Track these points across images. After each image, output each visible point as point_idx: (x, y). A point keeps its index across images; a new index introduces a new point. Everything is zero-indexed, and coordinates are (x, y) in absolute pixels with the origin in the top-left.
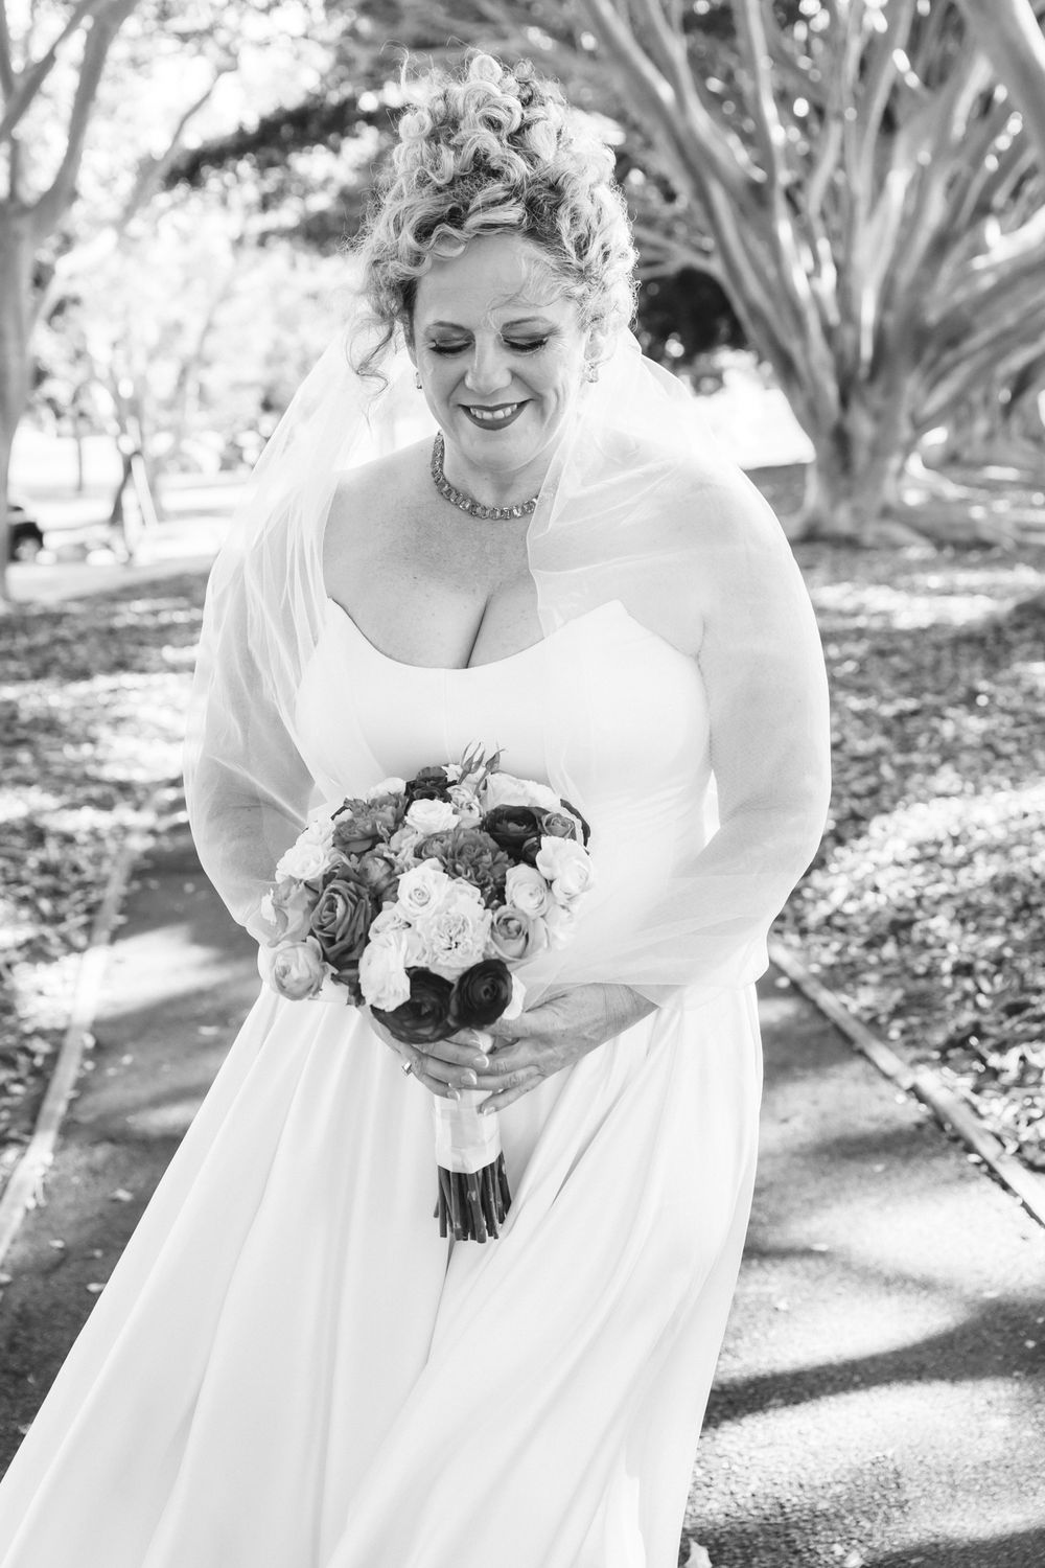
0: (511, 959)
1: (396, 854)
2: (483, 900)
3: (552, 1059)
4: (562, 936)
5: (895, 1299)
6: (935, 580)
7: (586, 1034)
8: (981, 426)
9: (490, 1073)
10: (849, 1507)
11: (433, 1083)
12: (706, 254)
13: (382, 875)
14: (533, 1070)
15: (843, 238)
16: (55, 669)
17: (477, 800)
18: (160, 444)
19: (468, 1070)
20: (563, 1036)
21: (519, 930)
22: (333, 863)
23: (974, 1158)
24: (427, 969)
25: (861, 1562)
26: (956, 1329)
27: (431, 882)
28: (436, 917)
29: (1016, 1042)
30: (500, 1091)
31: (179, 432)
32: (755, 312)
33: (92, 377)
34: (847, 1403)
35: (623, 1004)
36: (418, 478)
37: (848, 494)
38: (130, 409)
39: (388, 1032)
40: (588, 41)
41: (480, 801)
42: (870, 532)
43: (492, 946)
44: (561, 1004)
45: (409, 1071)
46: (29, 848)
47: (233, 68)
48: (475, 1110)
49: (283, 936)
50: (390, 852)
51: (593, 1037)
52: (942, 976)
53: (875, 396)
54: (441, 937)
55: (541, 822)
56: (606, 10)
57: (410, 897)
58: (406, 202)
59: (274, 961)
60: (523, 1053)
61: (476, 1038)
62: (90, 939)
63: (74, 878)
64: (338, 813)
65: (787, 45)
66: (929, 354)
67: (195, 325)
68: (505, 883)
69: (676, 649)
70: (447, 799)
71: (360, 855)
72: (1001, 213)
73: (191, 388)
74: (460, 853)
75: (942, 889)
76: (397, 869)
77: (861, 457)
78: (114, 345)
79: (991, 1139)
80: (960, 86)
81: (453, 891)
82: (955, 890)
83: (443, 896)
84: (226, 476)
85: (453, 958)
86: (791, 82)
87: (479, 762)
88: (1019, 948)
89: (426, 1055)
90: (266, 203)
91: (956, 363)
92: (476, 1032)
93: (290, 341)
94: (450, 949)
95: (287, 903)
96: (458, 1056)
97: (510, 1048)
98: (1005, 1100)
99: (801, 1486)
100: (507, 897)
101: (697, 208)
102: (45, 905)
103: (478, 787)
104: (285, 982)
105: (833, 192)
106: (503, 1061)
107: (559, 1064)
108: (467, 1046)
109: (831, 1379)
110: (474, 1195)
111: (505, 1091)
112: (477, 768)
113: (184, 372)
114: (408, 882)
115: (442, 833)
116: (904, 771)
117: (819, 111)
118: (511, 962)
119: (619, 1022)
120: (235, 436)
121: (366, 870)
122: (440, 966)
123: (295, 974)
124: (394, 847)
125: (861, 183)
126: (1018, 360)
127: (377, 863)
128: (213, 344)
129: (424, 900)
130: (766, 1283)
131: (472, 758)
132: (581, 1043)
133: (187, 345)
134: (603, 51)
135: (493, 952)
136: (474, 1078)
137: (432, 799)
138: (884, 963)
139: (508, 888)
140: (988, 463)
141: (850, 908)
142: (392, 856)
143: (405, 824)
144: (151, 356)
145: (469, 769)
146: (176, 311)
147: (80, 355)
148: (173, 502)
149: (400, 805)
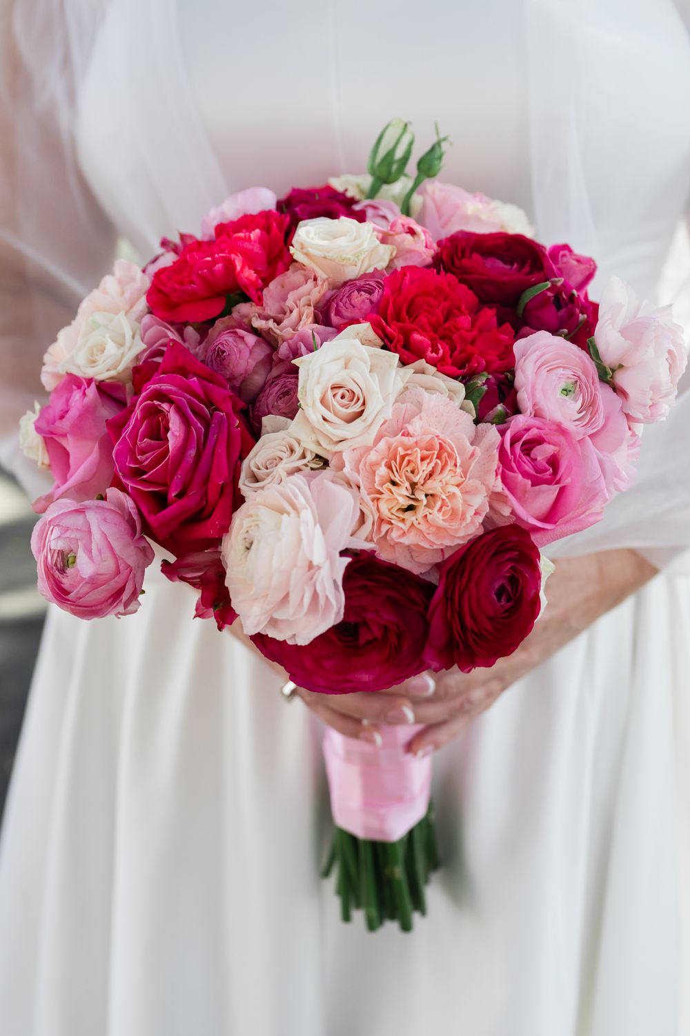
0: (537, 523)
1: (278, 322)
2: (470, 405)
13: (252, 363)
19: (400, 702)
22: (150, 345)
27: (364, 370)
28: (381, 444)
48: (400, 750)
49: (62, 490)
50: (265, 317)
54: (394, 483)
57: (323, 401)
64: (154, 259)
68: (513, 370)
70: (360, 216)
71: (204, 329)
76: (283, 349)
81: (409, 388)
83: (391, 398)
85: (423, 528)
87: (405, 162)
94: (414, 508)
95: (65, 425)
100: (524, 397)
103: (408, 205)
104: (66, 582)
110: (399, 872)
112: (402, 172)
114: (316, 372)
118: (537, 528)
122: (394, 546)
123: (85, 566)
124: (271, 307)
127: (240, 339)
129: (356, 408)
131: (391, 153)
135: (505, 513)
136: (407, 712)
137: (332, 217)
139: (521, 380)
142: (271, 325)
143: (288, 263)
145: (386, 174)
149: (273, 229)
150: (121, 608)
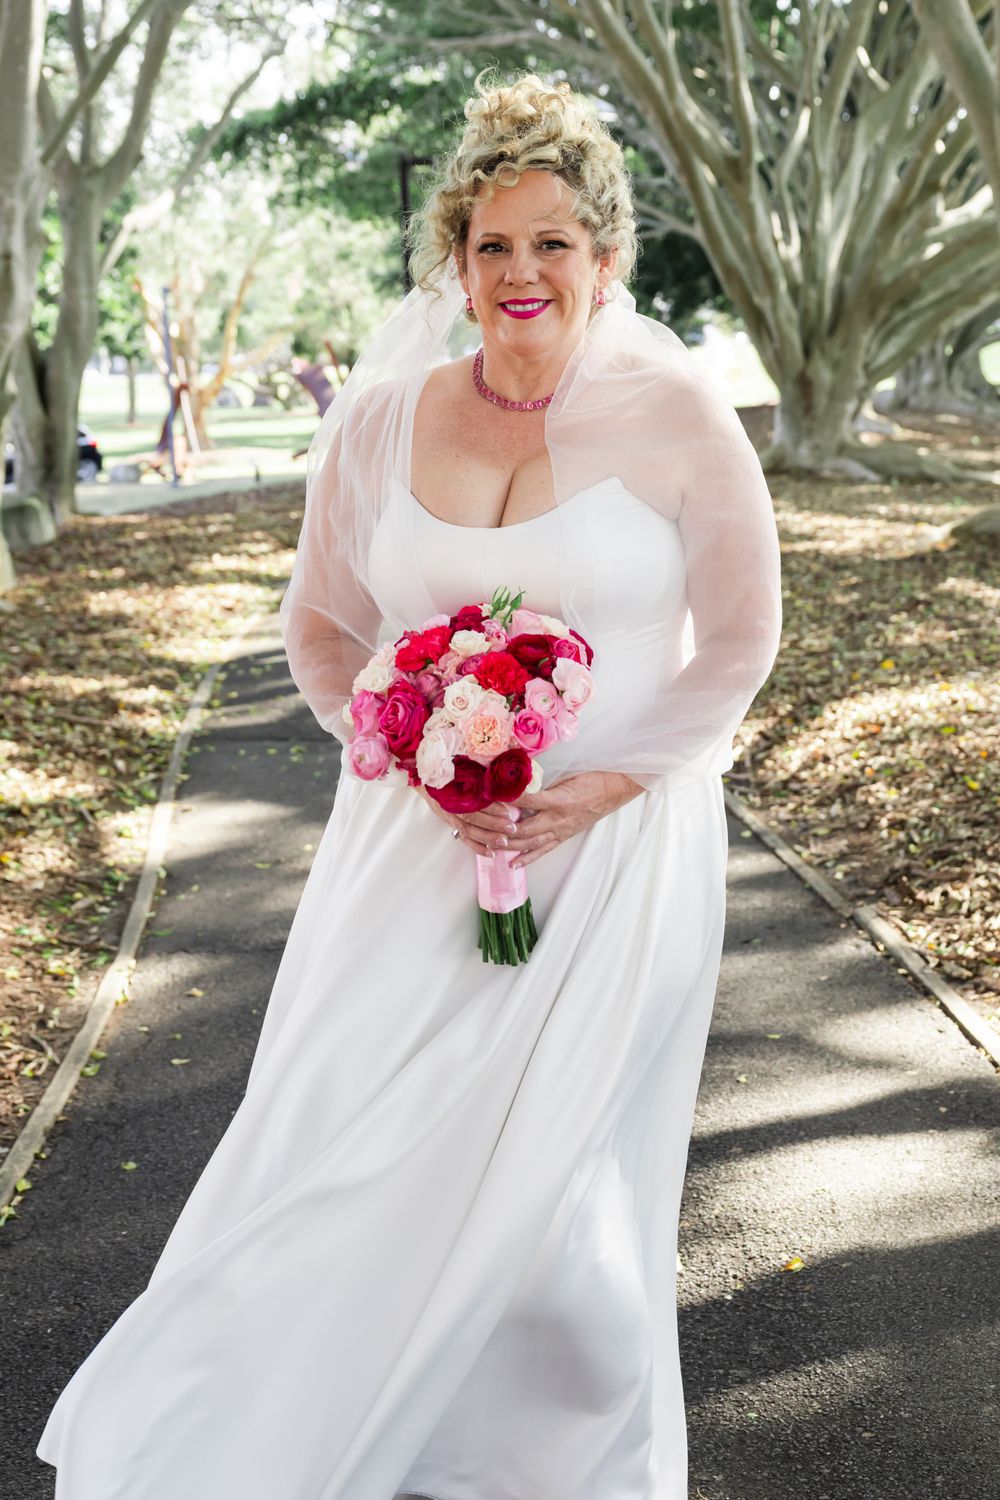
0: (530, 748)
1: (443, 672)
2: (508, 705)
3: (564, 827)
5: (834, 1076)
7: (591, 808)
8: (927, 377)
9: (518, 837)
10: (794, 1225)
11: (476, 846)
12: (690, 221)
13: (432, 688)
14: (551, 835)
15: (807, 207)
17: (504, 630)
18: (203, 380)
19: (501, 835)
20: (573, 809)
21: (536, 726)
22: (395, 679)
23: (902, 971)
24: (467, 756)
25: (802, 1265)
26: (883, 1099)
27: (469, 692)
28: (472, 718)
29: (939, 882)
30: (527, 851)
31: (220, 368)
32: (730, 271)
33: (145, 320)
34: (794, 1152)
35: (618, 786)
37: (810, 432)
38: (178, 349)
39: (439, 806)
40: (590, 32)
41: (507, 631)
42: (828, 467)
43: (516, 740)
44: (571, 784)
45: (457, 836)
46: (105, 717)
47: (279, 52)
48: (507, 865)
49: (360, 734)
50: (439, 670)
51: (596, 811)
52: (881, 830)
53: (834, 348)
54: (477, 732)
55: (552, 648)
56: (607, 7)
57: (453, 704)
59: (352, 751)
60: (542, 822)
61: (506, 810)
62: (159, 792)
63: (144, 743)
64: (400, 642)
65: (764, 38)
66: (882, 313)
67: (236, 276)
68: (525, 692)
69: (661, 514)
70: (481, 629)
71: (416, 673)
72: (949, 190)
73: (232, 331)
74: (491, 670)
75: (882, 760)
76: (443, 683)
77: (821, 400)
78: (166, 291)
79: (916, 956)
80: (915, 78)
81: (485, 698)
82: (893, 761)
83: (478, 702)
84: (259, 411)
85: (487, 748)
86: (766, 72)
87: (506, 602)
88: (945, 808)
89: (469, 824)
90: (303, 170)
91: (906, 320)
92: (505, 805)
93: (321, 291)
94: (484, 742)
95: (361, 710)
96: (493, 824)
97: (532, 818)
98: (929, 927)
99: (755, 1211)
100: (526, 702)
101: (682, 181)
102: (121, 764)
103: (505, 621)
104: (361, 767)
105: (801, 168)
106: (528, 828)
107: (570, 832)
108: (500, 816)
109: (781, 1134)
111: (530, 851)
112: (504, 606)
113: (224, 317)
114: (452, 692)
115: (478, 655)
116: (852, 665)
117: (789, 97)
118: (530, 751)
119: (615, 801)
120: (269, 375)
121: (420, 685)
122: (477, 754)
123: (368, 760)
124: (441, 667)
125: (825, 161)
126: (960, 319)
127: (429, 678)
128: (249, 293)
129: (464, 706)
130: (729, 1063)
131: (500, 599)
132: (587, 817)
133: (230, 294)
134: (603, 42)
135: (516, 744)
136: (505, 841)
137: (470, 630)
138: (832, 819)
139: (527, 696)
141: (804, 775)
142: (440, 673)
143: (449, 649)
144: (198, 304)
145: (498, 607)
146: (220, 263)
147: (135, 301)
148: (214, 431)
149: (445, 635)
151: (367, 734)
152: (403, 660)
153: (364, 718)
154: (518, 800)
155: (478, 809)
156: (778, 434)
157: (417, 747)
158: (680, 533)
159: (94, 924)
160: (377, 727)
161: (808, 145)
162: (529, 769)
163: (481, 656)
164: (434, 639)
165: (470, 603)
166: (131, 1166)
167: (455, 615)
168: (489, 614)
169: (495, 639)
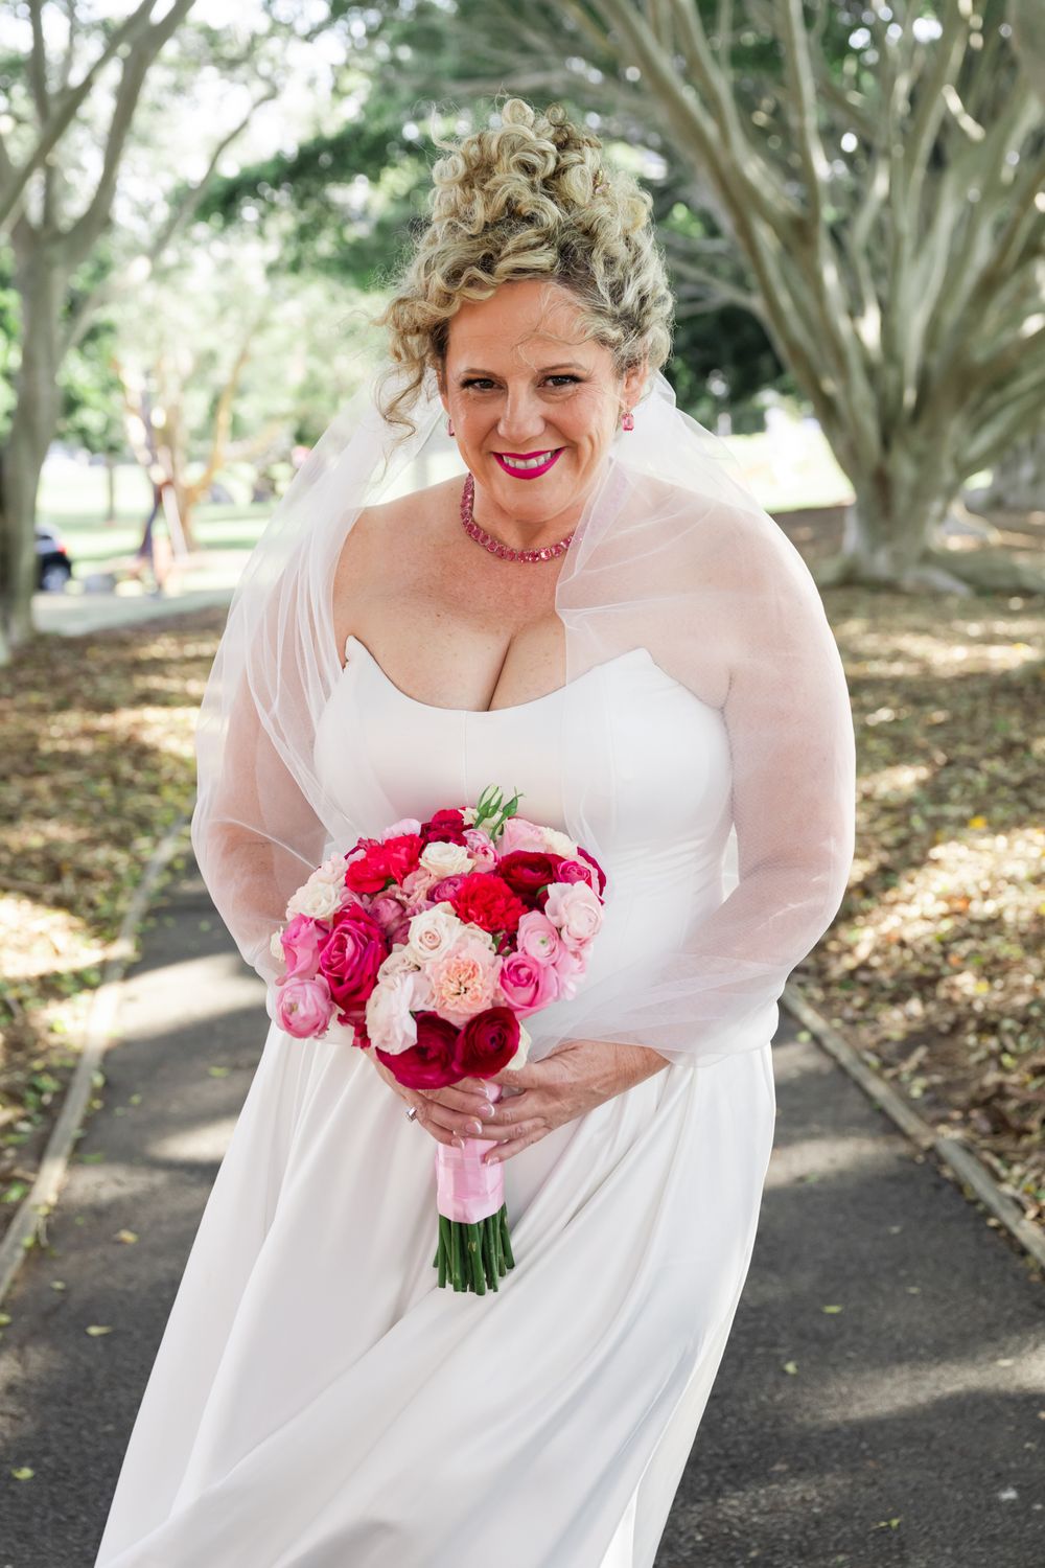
0: (520, 1006)
1: (409, 896)
2: (494, 946)
3: (558, 1112)
4: (571, 986)
6: (975, 629)
7: (594, 1088)
8: (1027, 470)
9: (495, 1123)
11: (438, 1131)
12: (747, 290)
13: (393, 916)
14: (540, 1122)
15: (886, 272)
16: (78, 700)
17: (492, 845)
18: (192, 474)
19: (473, 1118)
20: (571, 1089)
21: (529, 977)
22: (344, 903)
23: (991, 1222)
24: (435, 1013)
27: (443, 926)
28: (445, 961)
30: (505, 1141)
31: (210, 462)
32: (796, 350)
33: (125, 406)
35: (634, 1061)
36: (446, 517)
37: (888, 538)
38: (162, 438)
39: (394, 1077)
40: (633, 73)
41: (496, 846)
42: (910, 578)
43: (502, 994)
44: (570, 1056)
45: (413, 1117)
46: (45, 883)
47: (273, 96)
48: (479, 1160)
49: (292, 974)
50: (403, 893)
51: (601, 1091)
52: (967, 1035)
53: (917, 440)
54: (450, 981)
55: (557, 870)
57: (421, 940)
58: (440, 247)
59: (281, 997)
60: (530, 1104)
61: (483, 1087)
64: (353, 852)
65: (836, 81)
66: (974, 396)
67: (228, 355)
68: (517, 930)
69: (701, 700)
70: (462, 842)
71: (372, 895)
73: (224, 418)
74: (473, 898)
76: (408, 911)
77: (902, 500)
78: (149, 372)
79: (1009, 1203)
80: (1012, 124)
81: (464, 935)
82: (983, 948)
83: (454, 940)
84: (258, 509)
85: (463, 1003)
86: (840, 117)
87: (496, 807)
89: (432, 1102)
90: (305, 233)
91: (1002, 407)
92: (483, 1080)
93: (325, 373)
94: (459, 994)
95: (296, 941)
96: (464, 1104)
97: (516, 1098)
98: (1027, 1164)
100: (519, 943)
101: (740, 242)
103: (494, 832)
104: (291, 1019)
105: (879, 230)
106: (509, 1111)
107: (566, 1117)
108: (473, 1094)
110: (475, 1246)
111: (510, 1141)
112: (494, 812)
113: (215, 404)
114: (420, 924)
115: (456, 876)
116: (936, 823)
117: (866, 147)
118: (520, 1010)
119: (627, 1078)
120: (268, 467)
121: (377, 912)
122: (448, 1011)
123: (302, 1010)
124: (407, 888)
125: (907, 221)
127: (389, 904)
128: (247, 373)
129: (435, 944)
130: (774, 1345)
131: (489, 802)
132: (588, 1097)
133: (222, 375)
134: (647, 85)
135: (502, 999)
136: (479, 1127)
137: (447, 841)
138: (908, 1020)
139: (520, 935)
140: (1033, 508)
141: (876, 961)
142: (405, 898)
143: (418, 866)
144: (185, 386)
145: (486, 813)
146: (209, 340)
147: (112, 385)
148: (203, 532)
149: (414, 846)
150: (317, 1034)
151: (302, 974)
152: (357, 878)
153: (298, 951)
154: (499, 1075)
155: (448, 1083)
156: (852, 538)
157: (369, 997)
158: (725, 724)
159: (11, 1145)
160: (317, 964)
161: (888, 202)
162: (516, 1038)
163: (461, 877)
164: (398, 852)
165: (448, 807)
166: (26, 1473)
167: (428, 820)
168: (473, 822)
169: (481, 857)
